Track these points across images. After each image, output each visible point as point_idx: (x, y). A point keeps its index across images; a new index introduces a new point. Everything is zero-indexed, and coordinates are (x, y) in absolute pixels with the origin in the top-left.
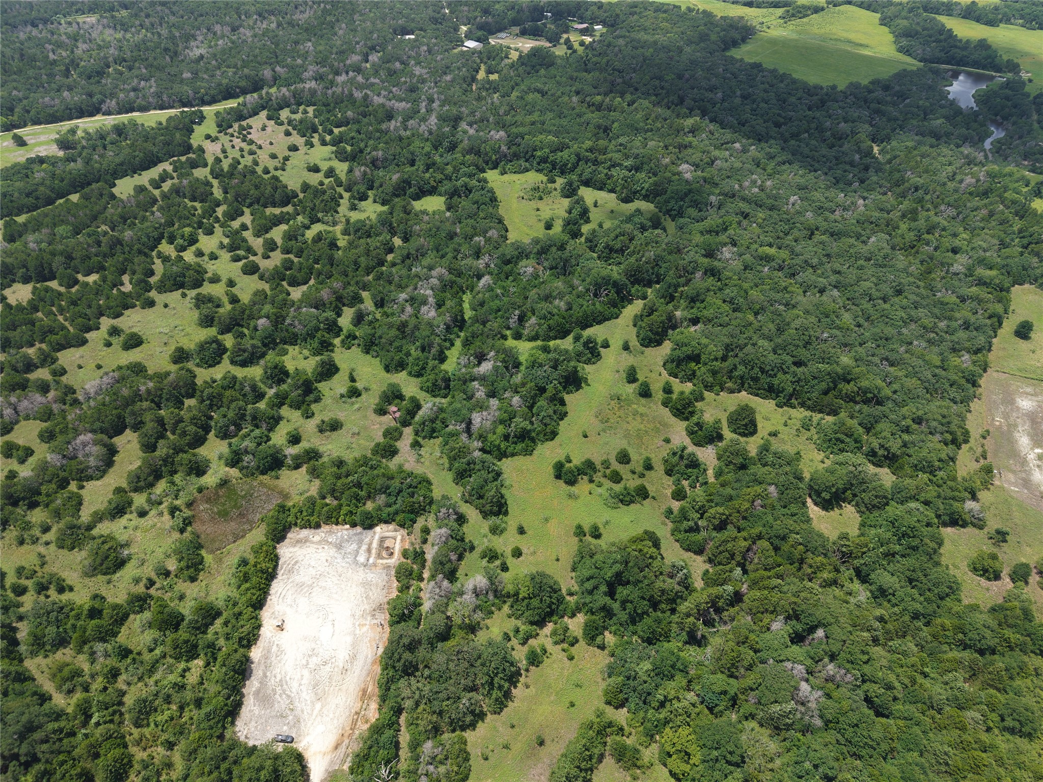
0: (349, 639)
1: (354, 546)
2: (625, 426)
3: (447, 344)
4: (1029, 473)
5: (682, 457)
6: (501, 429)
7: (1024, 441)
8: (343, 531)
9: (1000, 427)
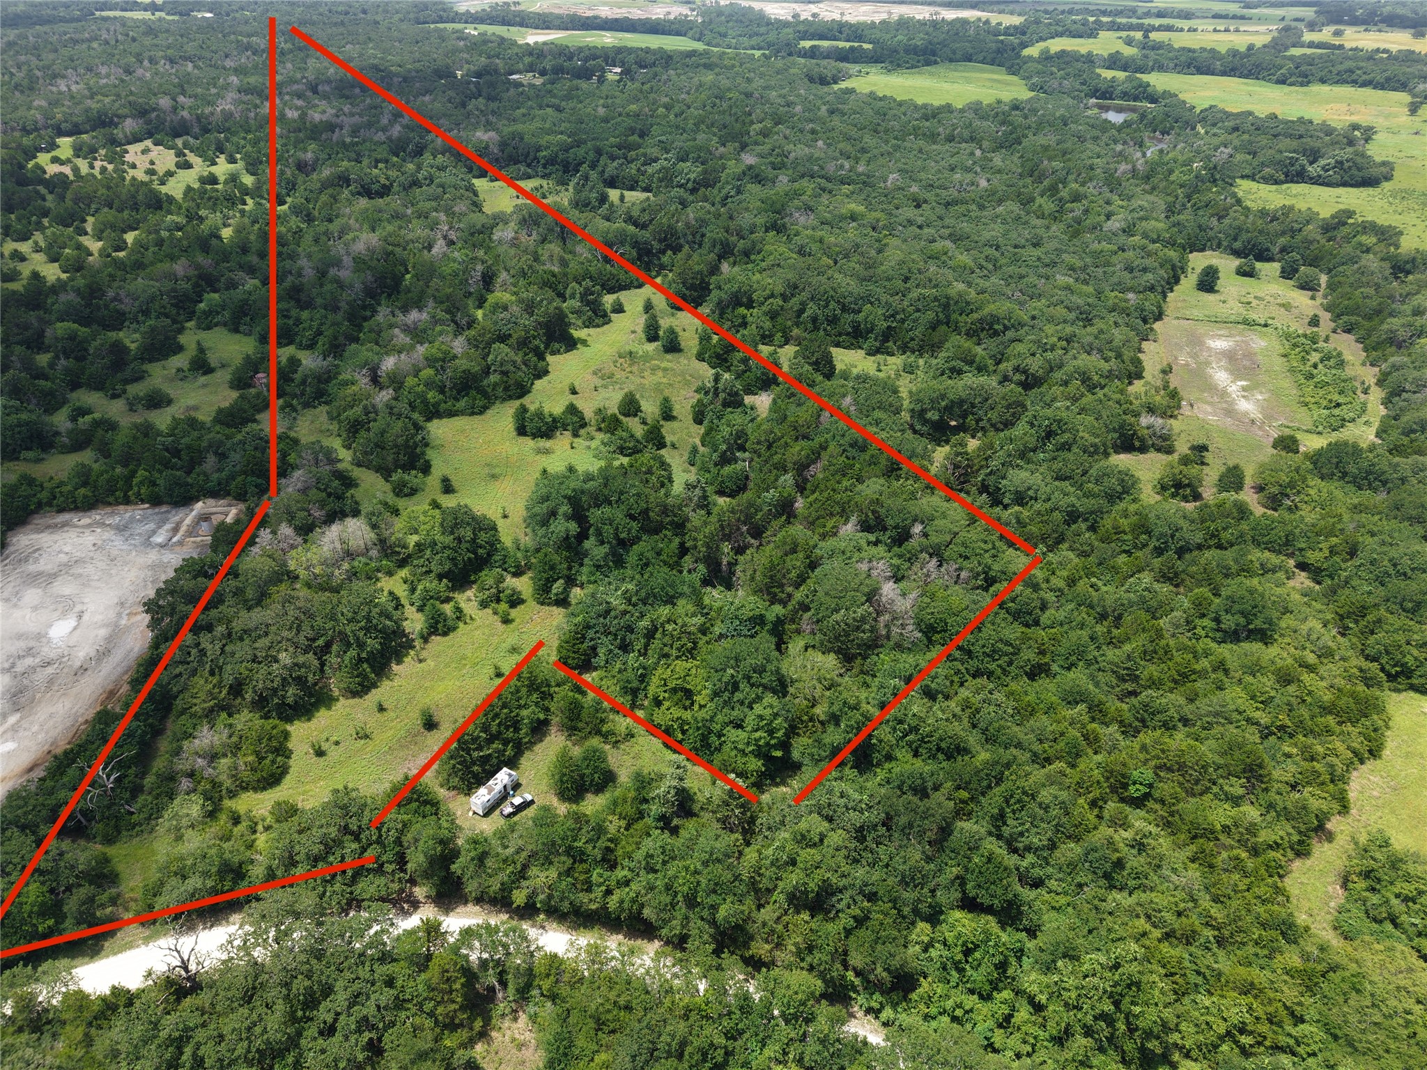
0: (103, 632)
1: (152, 526)
2: (639, 380)
3: (368, 313)
4: (1233, 403)
5: (716, 394)
6: (428, 373)
7: (1221, 377)
8: (138, 512)
9: (1187, 365)
